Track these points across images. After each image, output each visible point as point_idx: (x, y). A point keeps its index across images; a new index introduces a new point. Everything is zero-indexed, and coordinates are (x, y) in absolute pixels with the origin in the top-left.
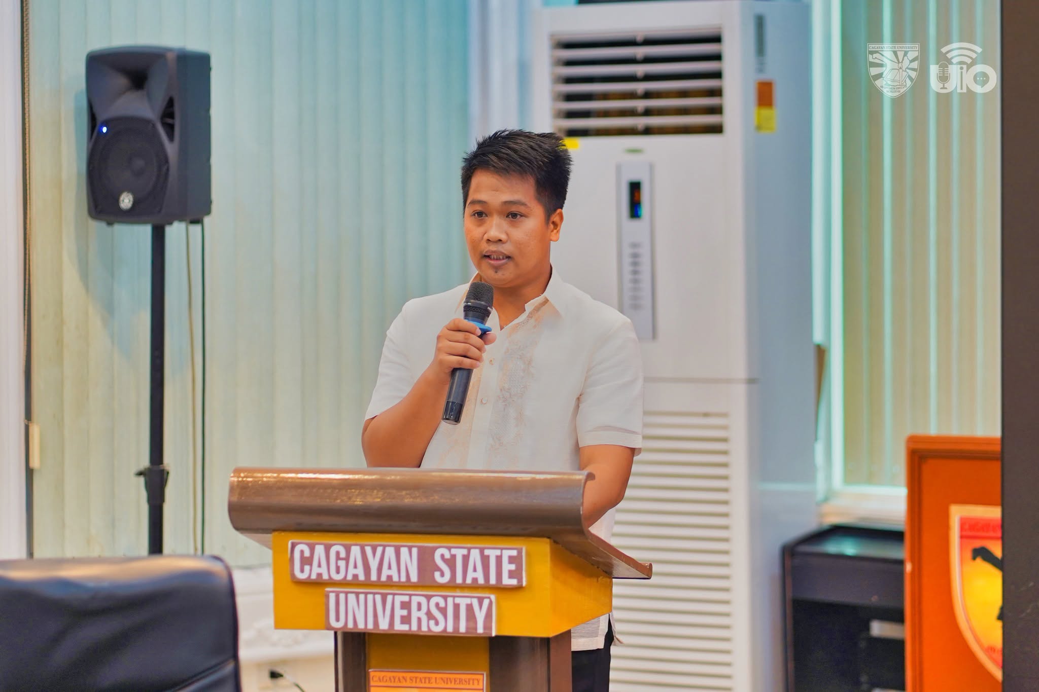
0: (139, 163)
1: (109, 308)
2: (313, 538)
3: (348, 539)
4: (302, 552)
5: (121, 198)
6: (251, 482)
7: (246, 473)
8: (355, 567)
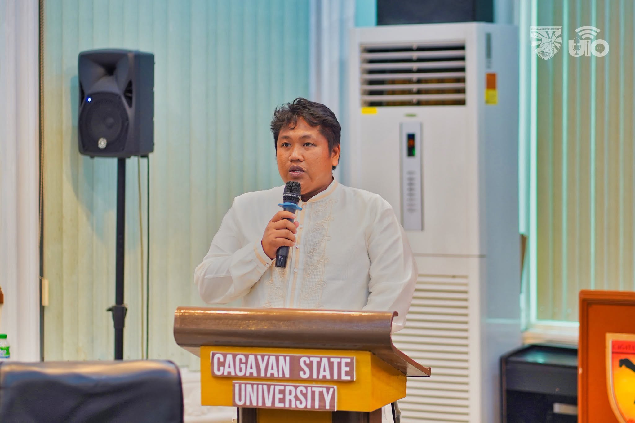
0: (110, 120)
1: (90, 208)
2: (225, 350)
3: (247, 351)
4: (219, 359)
5: (99, 142)
6: (188, 315)
7: (185, 310)
8: (251, 368)
